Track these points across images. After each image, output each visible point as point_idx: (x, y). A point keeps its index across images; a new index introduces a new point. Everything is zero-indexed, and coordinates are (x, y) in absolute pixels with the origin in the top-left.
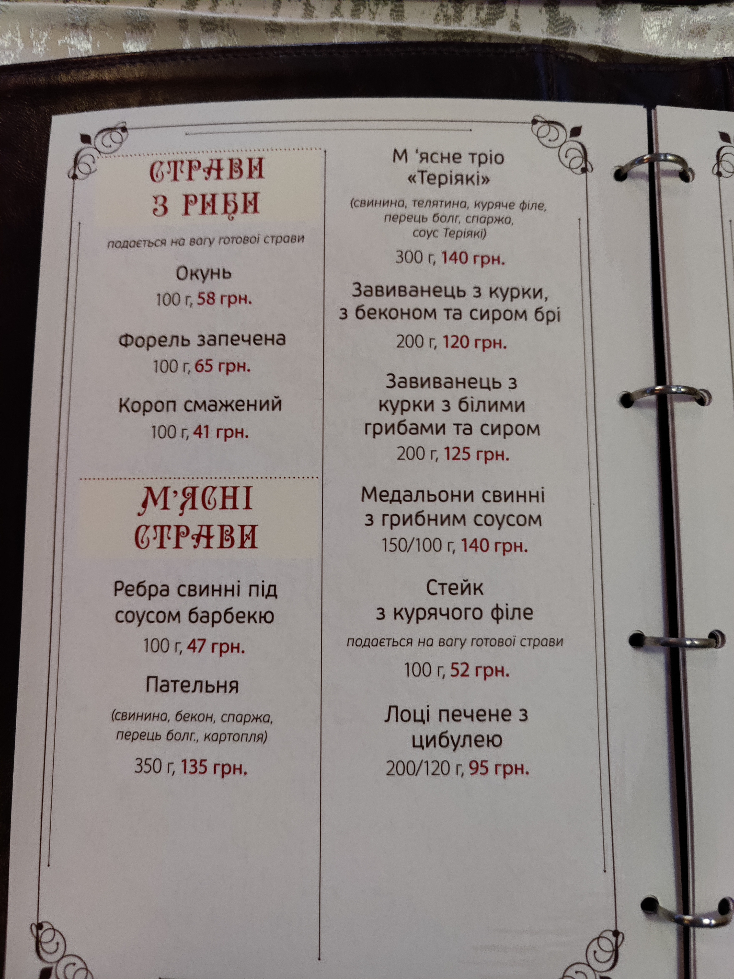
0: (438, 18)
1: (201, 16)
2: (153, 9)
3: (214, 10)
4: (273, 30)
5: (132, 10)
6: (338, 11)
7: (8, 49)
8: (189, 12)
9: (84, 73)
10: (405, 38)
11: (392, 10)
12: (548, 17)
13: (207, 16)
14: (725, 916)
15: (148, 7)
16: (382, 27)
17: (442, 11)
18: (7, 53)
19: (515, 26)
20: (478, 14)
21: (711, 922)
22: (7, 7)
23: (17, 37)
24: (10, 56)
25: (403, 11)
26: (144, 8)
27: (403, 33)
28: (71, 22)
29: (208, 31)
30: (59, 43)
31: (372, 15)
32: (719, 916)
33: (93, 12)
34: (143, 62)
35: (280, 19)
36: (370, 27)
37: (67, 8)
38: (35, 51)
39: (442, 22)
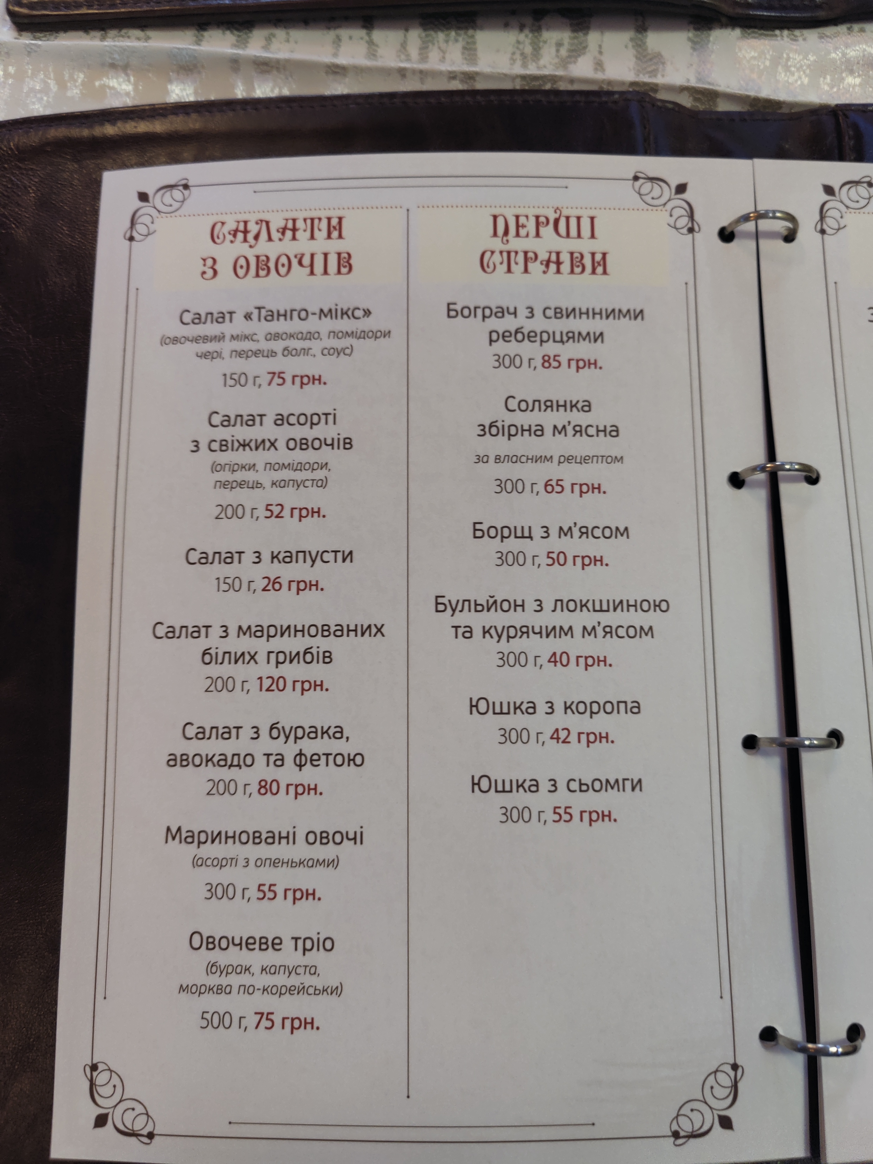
0: (515, 57)
1: (255, 56)
2: (202, 48)
3: (269, 49)
4: (335, 73)
5: (179, 49)
6: (405, 48)
7: (40, 91)
8: (240, 52)
9: (133, 124)
10: (480, 85)
11: (464, 48)
12: (635, 52)
13: (262, 56)
14: (853, 1044)
15: (194, 45)
16: (454, 72)
17: (518, 48)
18: (39, 95)
19: (599, 65)
20: (558, 51)
21: (837, 1050)
22: (39, 46)
23: (50, 79)
24: (42, 99)
25: (475, 50)
26: (191, 47)
27: (477, 79)
28: (110, 61)
29: (263, 72)
30: (97, 84)
31: (441, 54)
32: (848, 1043)
33: (133, 51)
34: (198, 112)
35: (342, 60)
36: (441, 73)
37: (106, 46)
38: (69, 94)
39: (519, 63)
